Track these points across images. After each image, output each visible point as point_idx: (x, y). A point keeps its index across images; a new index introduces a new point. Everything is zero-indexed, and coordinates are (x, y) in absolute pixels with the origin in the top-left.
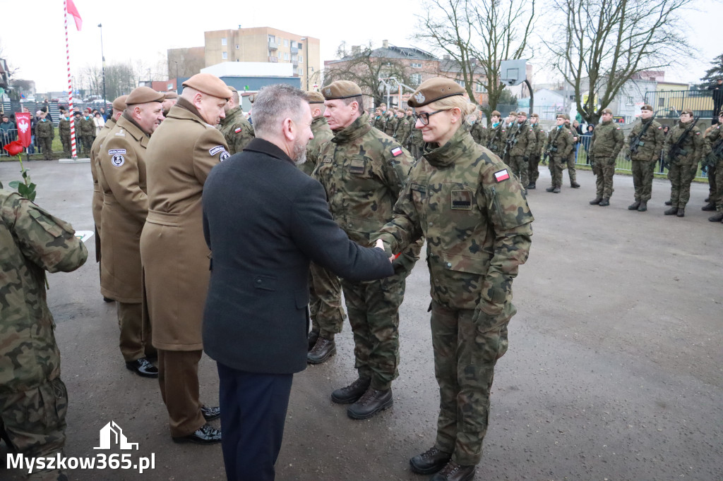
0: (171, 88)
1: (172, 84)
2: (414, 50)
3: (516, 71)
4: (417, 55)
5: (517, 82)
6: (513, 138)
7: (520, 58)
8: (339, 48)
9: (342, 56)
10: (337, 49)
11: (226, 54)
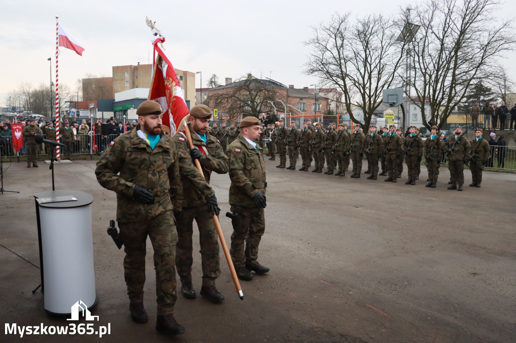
0: (92, 106)
1: (93, 104)
2: (269, 81)
3: (396, 96)
4: (272, 85)
5: (397, 105)
6: (453, 147)
7: (390, 88)
8: (211, 79)
9: (214, 86)
10: (209, 79)
11: (128, 83)
